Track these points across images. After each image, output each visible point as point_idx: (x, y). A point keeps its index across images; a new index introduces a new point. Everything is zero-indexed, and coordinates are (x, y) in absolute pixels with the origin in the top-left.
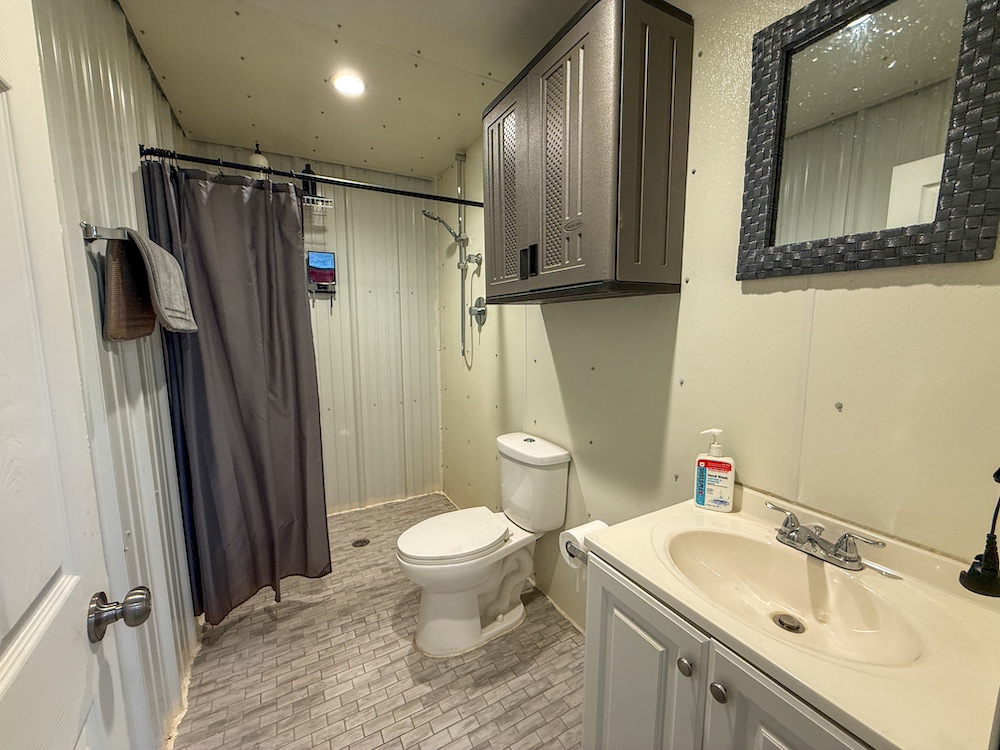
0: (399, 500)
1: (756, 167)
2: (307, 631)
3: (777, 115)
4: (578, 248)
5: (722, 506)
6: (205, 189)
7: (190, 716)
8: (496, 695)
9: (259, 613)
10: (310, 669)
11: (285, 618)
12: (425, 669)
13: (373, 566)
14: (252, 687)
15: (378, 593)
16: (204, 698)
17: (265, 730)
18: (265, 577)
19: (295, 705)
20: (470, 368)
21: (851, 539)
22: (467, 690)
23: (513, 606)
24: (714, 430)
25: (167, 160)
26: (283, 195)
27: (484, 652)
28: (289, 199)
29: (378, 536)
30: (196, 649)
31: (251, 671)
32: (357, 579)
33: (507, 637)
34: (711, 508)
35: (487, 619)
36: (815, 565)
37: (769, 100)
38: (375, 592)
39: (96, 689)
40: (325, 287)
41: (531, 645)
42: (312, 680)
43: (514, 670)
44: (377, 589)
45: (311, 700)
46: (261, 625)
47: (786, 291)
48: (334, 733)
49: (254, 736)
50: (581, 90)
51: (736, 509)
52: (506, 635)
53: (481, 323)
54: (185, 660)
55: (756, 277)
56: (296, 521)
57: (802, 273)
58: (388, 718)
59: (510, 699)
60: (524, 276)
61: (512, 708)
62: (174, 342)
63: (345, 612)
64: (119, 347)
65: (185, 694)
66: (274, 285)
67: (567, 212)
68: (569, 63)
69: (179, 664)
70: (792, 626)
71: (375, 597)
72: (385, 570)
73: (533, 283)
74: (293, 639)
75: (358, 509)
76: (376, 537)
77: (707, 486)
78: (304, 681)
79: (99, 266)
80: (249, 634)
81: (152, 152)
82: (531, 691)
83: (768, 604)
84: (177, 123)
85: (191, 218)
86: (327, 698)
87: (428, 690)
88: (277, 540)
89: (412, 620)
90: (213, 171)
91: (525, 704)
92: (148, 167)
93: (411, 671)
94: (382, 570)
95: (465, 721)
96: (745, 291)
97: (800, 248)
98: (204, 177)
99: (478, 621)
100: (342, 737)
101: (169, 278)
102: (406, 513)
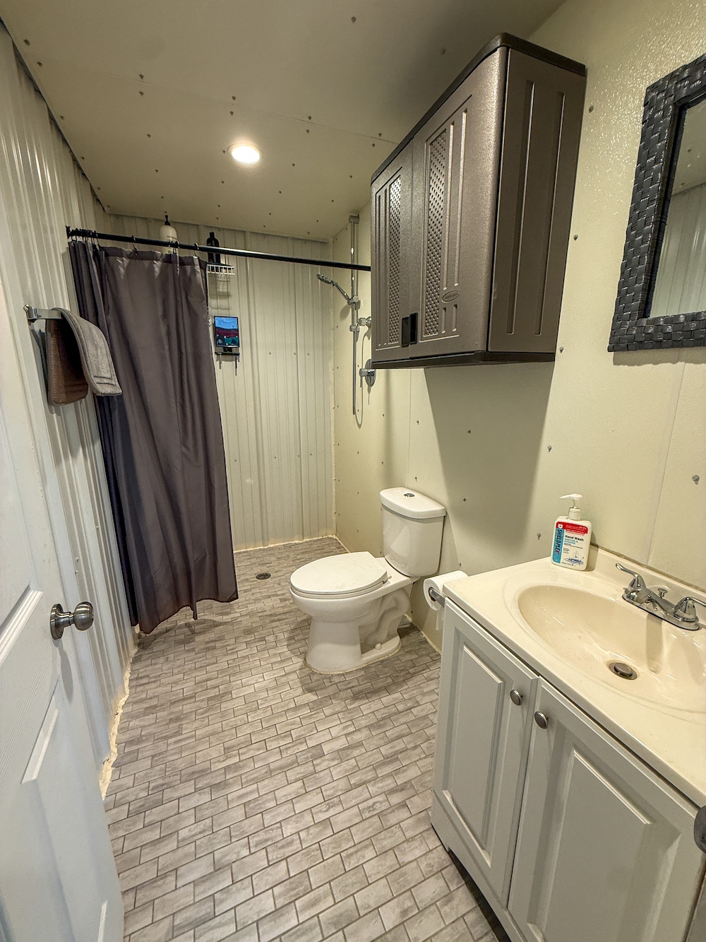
0: (297, 542)
1: (636, 235)
2: (218, 644)
3: (663, 178)
4: (454, 320)
5: (577, 565)
6: (122, 264)
7: (131, 700)
8: (370, 708)
9: (180, 627)
10: (222, 673)
11: (200, 633)
12: (313, 682)
13: (273, 595)
14: (176, 683)
15: (276, 618)
16: (141, 688)
17: (187, 715)
18: (184, 600)
19: (209, 699)
20: (360, 426)
21: (690, 602)
22: (346, 701)
23: (390, 637)
24: (574, 496)
25: (89, 240)
26: (188, 268)
27: (363, 673)
28: (194, 271)
29: (278, 571)
30: (133, 651)
31: (176, 671)
32: (259, 605)
33: (383, 662)
34: (567, 566)
35: (366, 647)
36: (654, 622)
37: (656, 162)
38: (274, 617)
39: (59, 672)
40: (230, 349)
41: (402, 670)
42: (222, 682)
43: (387, 689)
44: (277, 615)
45: (221, 697)
46: (182, 637)
47: (656, 363)
48: (239, 723)
49: (178, 719)
50: (462, 157)
51: (589, 568)
52: (383, 661)
53: (371, 384)
54: (126, 659)
55: (627, 349)
56: (208, 556)
57: (673, 347)
58: (282, 716)
59: (382, 711)
60: (404, 344)
61: (383, 719)
62: (103, 403)
63: (248, 631)
64: (61, 410)
65: (127, 683)
66: (184, 352)
67: (445, 283)
68: (452, 127)
69: (121, 661)
70: (624, 673)
71: (273, 621)
72: (282, 600)
73: (412, 351)
74: (208, 649)
75: (262, 547)
76: (276, 572)
77: (564, 546)
78: (218, 682)
79: (40, 340)
80: (173, 643)
81: (77, 233)
82: (401, 707)
83: (608, 653)
84: (97, 200)
85: (112, 293)
86: (234, 697)
87: (315, 698)
88: (193, 571)
89: (303, 642)
90: (128, 248)
91: (395, 717)
92: (74, 248)
93: (301, 682)
94: (281, 600)
95: (344, 725)
96: (616, 362)
97: (672, 320)
98: (120, 253)
99: (358, 647)
100: (245, 726)
101: (97, 350)
102: (302, 553)
